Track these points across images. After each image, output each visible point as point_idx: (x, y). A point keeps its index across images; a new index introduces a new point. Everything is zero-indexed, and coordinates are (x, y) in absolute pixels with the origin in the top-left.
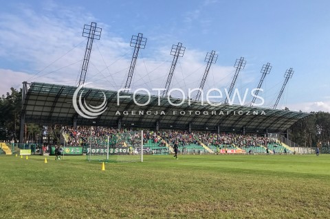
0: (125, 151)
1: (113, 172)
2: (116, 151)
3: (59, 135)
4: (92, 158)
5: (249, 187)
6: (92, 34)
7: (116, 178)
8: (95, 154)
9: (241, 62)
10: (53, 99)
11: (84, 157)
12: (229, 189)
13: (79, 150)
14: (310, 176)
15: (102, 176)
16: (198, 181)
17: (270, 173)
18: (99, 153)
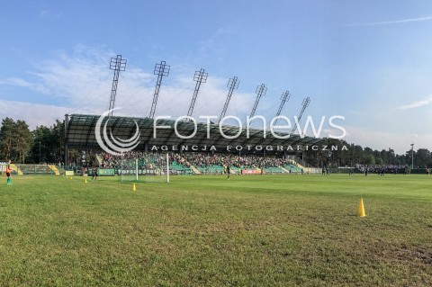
0: (152, 171)
1: (143, 193)
2: (144, 172)
3: (94, 159)
4: (123, 178)
5: (268, 206)
6: (118, 66)
7: (147, 198)
8: (126, 174)
9: (262, 89)
10: (88, 128)
11: (116, 178)
12: (251, 209)
13: (111, 171)
14: (321, 194)
15: (134, 196)
16: (222, 201)
17: (287, 192)
18: (129, 174)
